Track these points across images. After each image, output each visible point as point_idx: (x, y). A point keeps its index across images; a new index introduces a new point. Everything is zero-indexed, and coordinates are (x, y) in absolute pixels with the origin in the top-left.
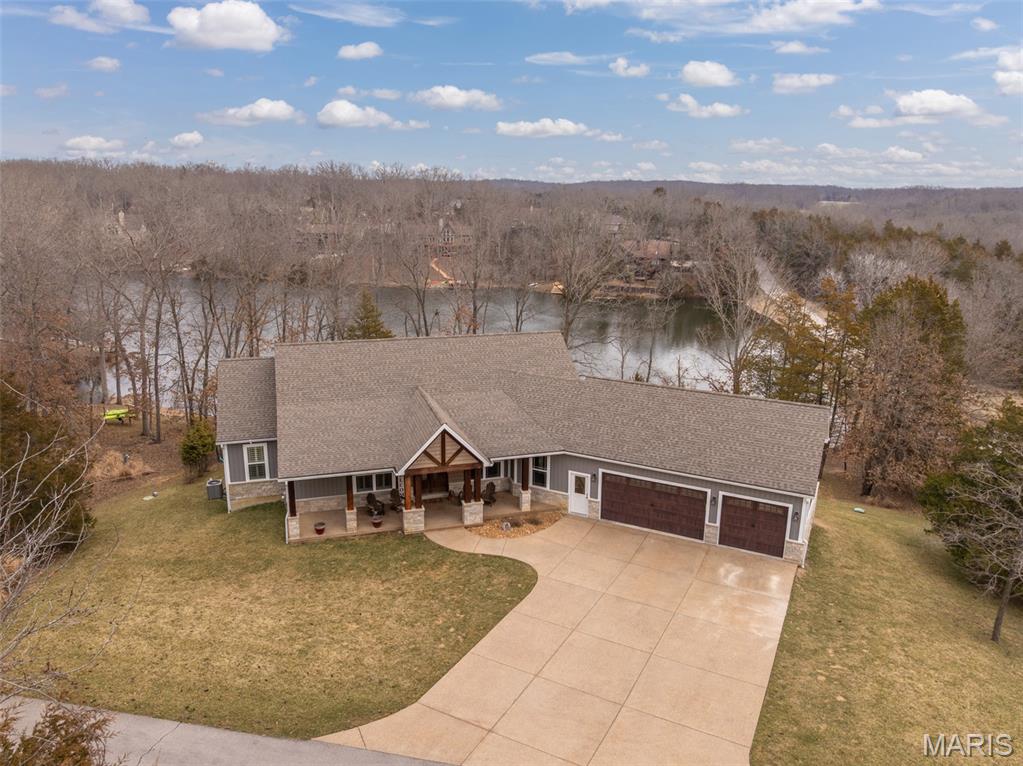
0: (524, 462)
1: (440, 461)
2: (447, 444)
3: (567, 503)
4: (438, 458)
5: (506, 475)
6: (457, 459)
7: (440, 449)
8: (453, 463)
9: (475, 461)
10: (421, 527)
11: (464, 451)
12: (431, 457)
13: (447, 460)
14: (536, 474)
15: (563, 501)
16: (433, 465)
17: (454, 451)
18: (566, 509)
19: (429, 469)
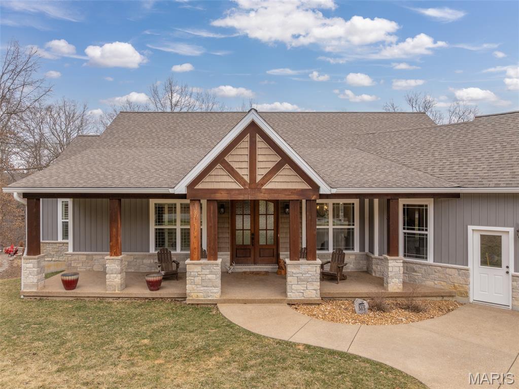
0: (389, 200)
1: (247, 179)
2: (258, 152)
3: (467, 284)
4: (245, 173)
5: (362, 248)
6: (273, 179)
7: (247, 159)
8: (268, 186)
9: (306, 186)
10: (214, 292)
11: (287, 166)
12: (232, 172)
13: (259, 178)
14: (408, 237)
15: (458, 279)
16: (236, 186)
17: (272, 165)
18: (466, 294)
19: (229, 191)
